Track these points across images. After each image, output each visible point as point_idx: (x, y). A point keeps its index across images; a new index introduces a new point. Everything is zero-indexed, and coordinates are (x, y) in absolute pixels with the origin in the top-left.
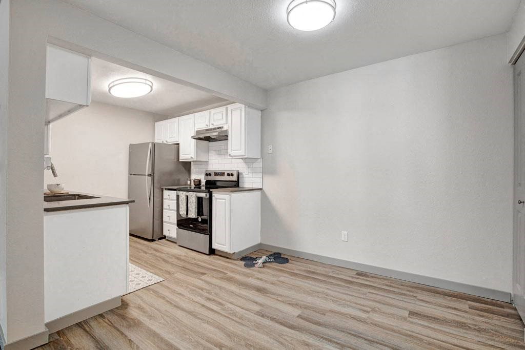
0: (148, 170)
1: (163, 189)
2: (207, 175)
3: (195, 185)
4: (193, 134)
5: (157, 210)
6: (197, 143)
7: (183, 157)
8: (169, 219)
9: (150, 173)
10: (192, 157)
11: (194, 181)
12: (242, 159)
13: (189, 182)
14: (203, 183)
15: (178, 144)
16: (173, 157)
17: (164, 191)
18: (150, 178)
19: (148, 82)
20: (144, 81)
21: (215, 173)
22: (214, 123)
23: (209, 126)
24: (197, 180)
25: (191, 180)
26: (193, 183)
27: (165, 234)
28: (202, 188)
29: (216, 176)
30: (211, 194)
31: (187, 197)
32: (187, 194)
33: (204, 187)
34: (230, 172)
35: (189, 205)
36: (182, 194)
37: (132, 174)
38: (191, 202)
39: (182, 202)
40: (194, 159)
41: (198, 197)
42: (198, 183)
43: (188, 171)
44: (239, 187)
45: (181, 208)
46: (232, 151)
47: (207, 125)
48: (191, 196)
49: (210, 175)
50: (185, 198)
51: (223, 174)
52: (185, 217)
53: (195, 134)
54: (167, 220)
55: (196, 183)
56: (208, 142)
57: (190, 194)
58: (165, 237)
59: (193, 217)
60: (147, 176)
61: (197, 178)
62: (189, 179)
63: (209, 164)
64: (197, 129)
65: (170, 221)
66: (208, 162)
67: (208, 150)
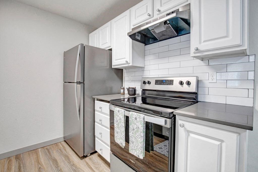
0: (76, 77)
1: (95, 98)
2: (144, 83)
3: (129, 94)
4: (129, 29)
6: (133, 43)
7: (117, 62)
9: (80, 80)
10: (127, 62)
11: (128, 90)
13: (122, 91)
14: (139, 91)
15: (111, 50)
17: (96, 101)
18: (79, 85)
21: (156, 80)
22: (162, 9)
23: (152, 16)
24: (131, 88)
25: (124, 89)
26: (126, 92)
27: (96, 150)
28: (137, 98)
29: (158, 84)
30: (173, 120)
31: (127, 118)
32: (127, 113)
33: (141, 98)
34: (185, 80)
35: (131, 134)
36: (119, 111)
37: (67, 82)
38: (134, 130)
39: (118, 125)
40: (130, 63)
41: (146, 122)
42: (133, 92)
43: (121, 79)
44: (197, 102)
45: (117, 133)
46: (202, 41)
47: (150, 15)
48: (134, 119)
49: (149, 83)
50: (123, 120)
51: (170, 82)
52: (123, 147)
53: (131, 31)
54: (100, 137)
55: (131, 93)
56: (144, 45)
57: (133, 115)
58: (96, 152)
59: (139, 156)
60: (76, 84)
61: (130, 87)
62: (122, 87)
63: (145, 70)
64: (134, 26)
65: (102, 139)
66: (144, 67)
67: (144, 55)
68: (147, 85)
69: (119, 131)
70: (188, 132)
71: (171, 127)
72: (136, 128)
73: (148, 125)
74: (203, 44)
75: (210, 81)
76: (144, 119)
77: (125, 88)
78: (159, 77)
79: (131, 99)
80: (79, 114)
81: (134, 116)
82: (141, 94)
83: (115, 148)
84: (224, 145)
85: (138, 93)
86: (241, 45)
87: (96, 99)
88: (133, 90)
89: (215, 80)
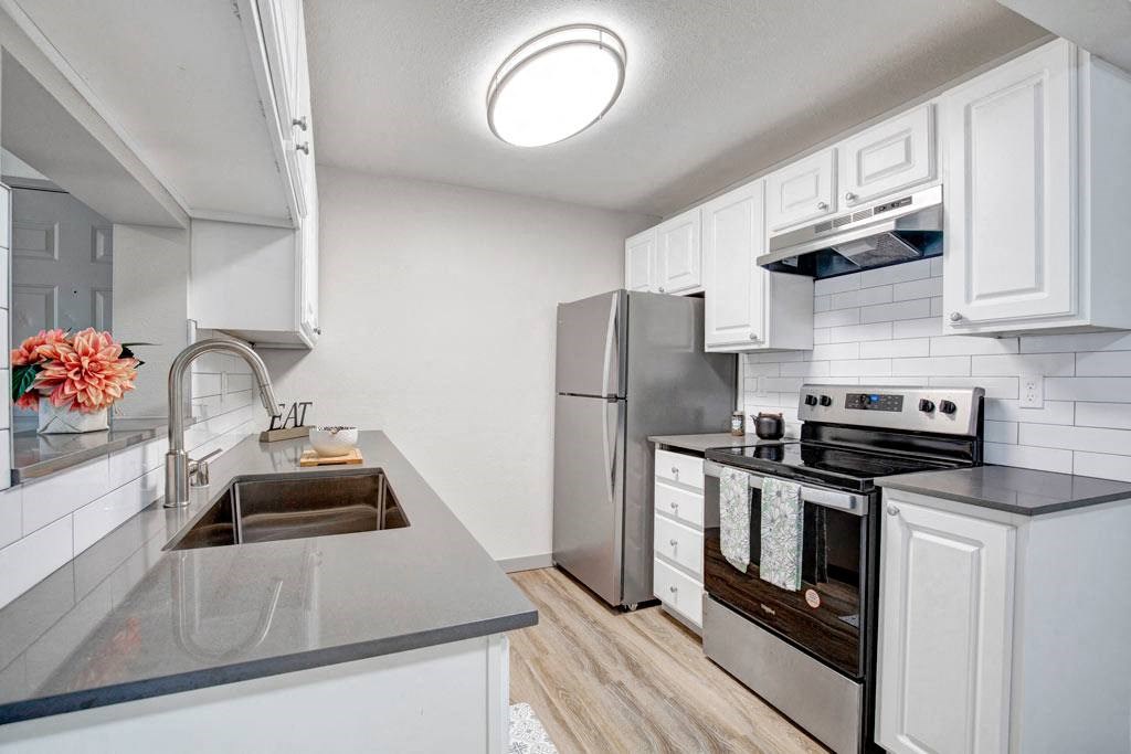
0: (607, 382)
1: (654, 444)
2: (810, 401)
3: (759, 434)
4: (762, 249)
5: (635, 509)
6: (773, 281)
7: (716, 340)
8: (675, 551)
9: (615, 391)
10: (754, 338)
11: (758, 421)
12: (999, 336)
13: (736, 424)
14: (793, 427)
15: (701, 295)
16: (683, 338)
17: (659, 453)
18: (614, 406)
19: (607, 39)
20: (593, 35)
21: (848, 395)
22: (862, 192)
23: (831, 209)
24: (766, 416)
25: (742, 417)
26: (750, 428)
27: (658, 593)
28: (789, 449)
29: (854, 407)
30: (873, 500)
31: (756, 495)
32: (756, 481)
33: (798, 448)
34: (937, 397)
35: (764, 531)
36: (733, 476)
37: (566, 392)
38: (773, 521)
39: (730, 512)
40: (763, 343)
41: (806, 503)
42: (772, 429)
43: (731, 385)
44: (982, 464)
45: (729, 532)
46: (974, 297)
47: (825, 207)
48: (774, 494)
49: (826, 401)
50: (745, 498)
51: (894, 403)
52: (744, 570)
53: (768, 252)
54: (670, 555)
55: (765, 431)
56: (810, 279)
57: (771, 484)
58: (657, 602)
59: (784, 584)
60: (605, 401)
61: (765, 411)
62: (736, 413)
63: (815, 359)
64: (776, 231)
65: (679, 560)
66: (811, 351)
67: (811, 310)
68: (820, 408)
69: (734, 526)
70: (909, 527)
71: (868, 516)
72: (780, 516)
73: (811, 511)
74: (976, 303)
75: (1023, 403)
76: (799, 494)
77: (747, 416)
78: (861, 384)
79: (765, 451)
80: (613, 485)
81: (774, 488)
82: (798, 435)
83: (716, 570)
84: (983, 551)
85: (789, 434)
86: (1074, 316)
87: (657, 446)
88: (773, 421)
89: (1040, 399)
